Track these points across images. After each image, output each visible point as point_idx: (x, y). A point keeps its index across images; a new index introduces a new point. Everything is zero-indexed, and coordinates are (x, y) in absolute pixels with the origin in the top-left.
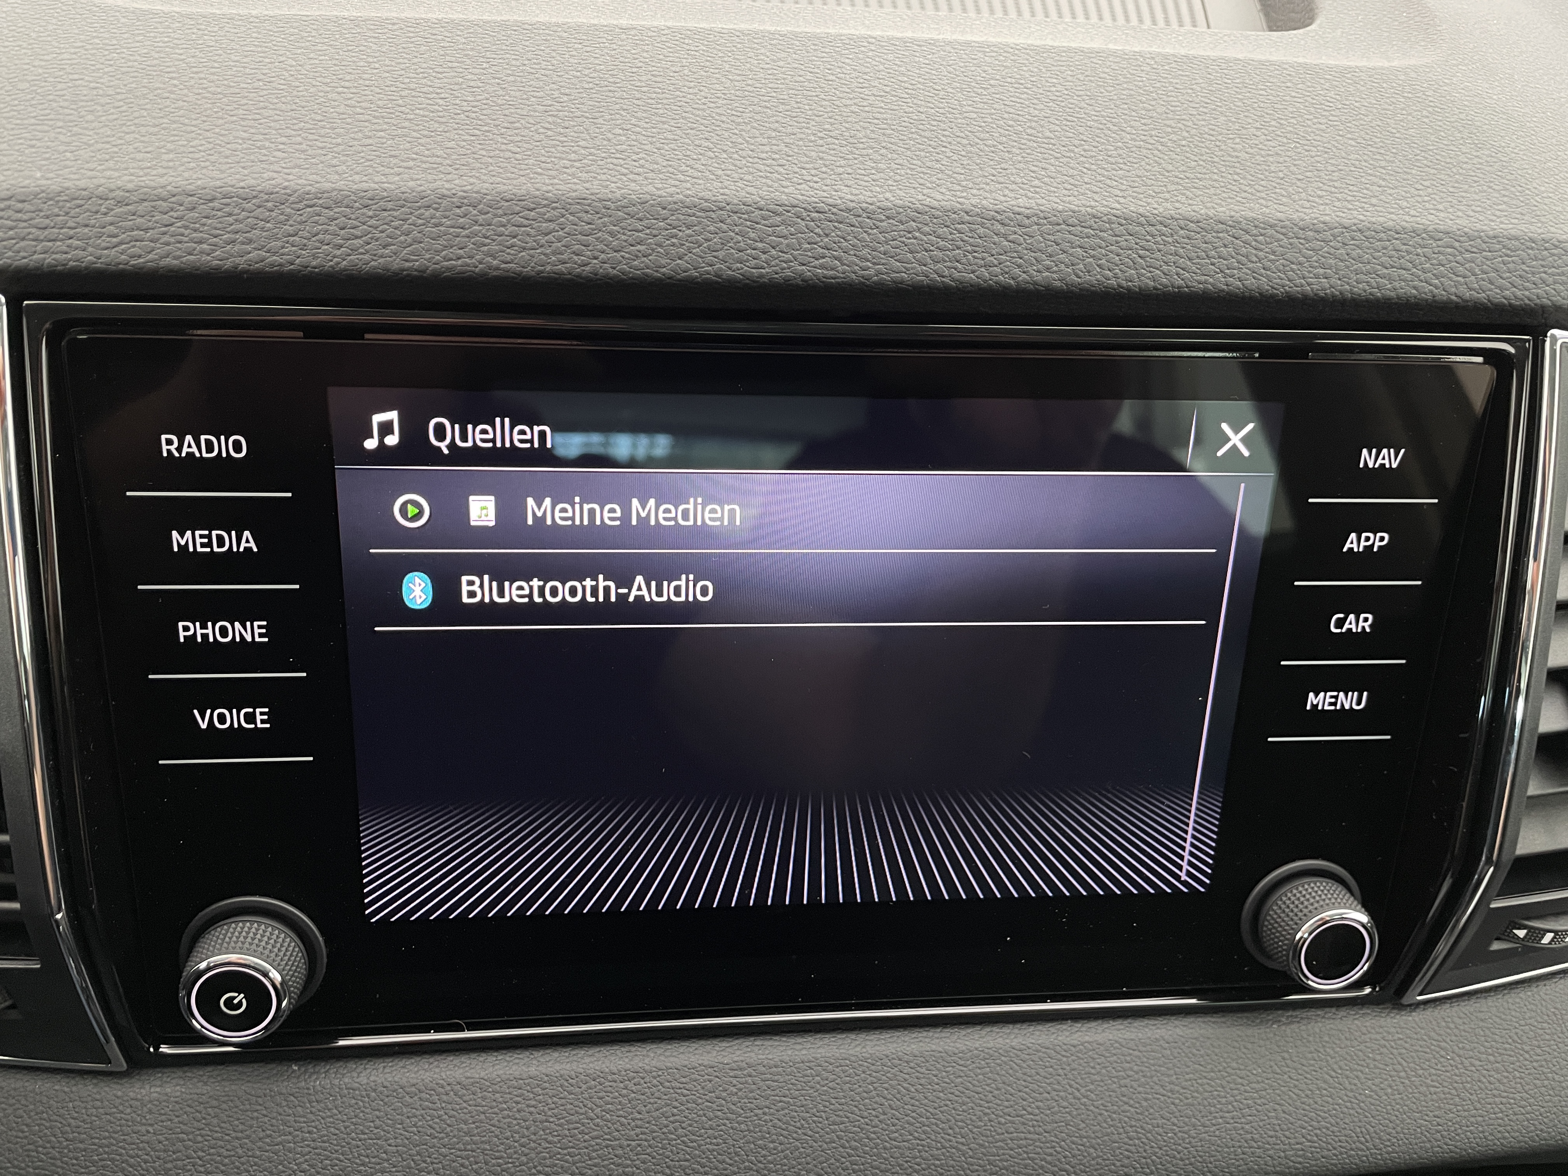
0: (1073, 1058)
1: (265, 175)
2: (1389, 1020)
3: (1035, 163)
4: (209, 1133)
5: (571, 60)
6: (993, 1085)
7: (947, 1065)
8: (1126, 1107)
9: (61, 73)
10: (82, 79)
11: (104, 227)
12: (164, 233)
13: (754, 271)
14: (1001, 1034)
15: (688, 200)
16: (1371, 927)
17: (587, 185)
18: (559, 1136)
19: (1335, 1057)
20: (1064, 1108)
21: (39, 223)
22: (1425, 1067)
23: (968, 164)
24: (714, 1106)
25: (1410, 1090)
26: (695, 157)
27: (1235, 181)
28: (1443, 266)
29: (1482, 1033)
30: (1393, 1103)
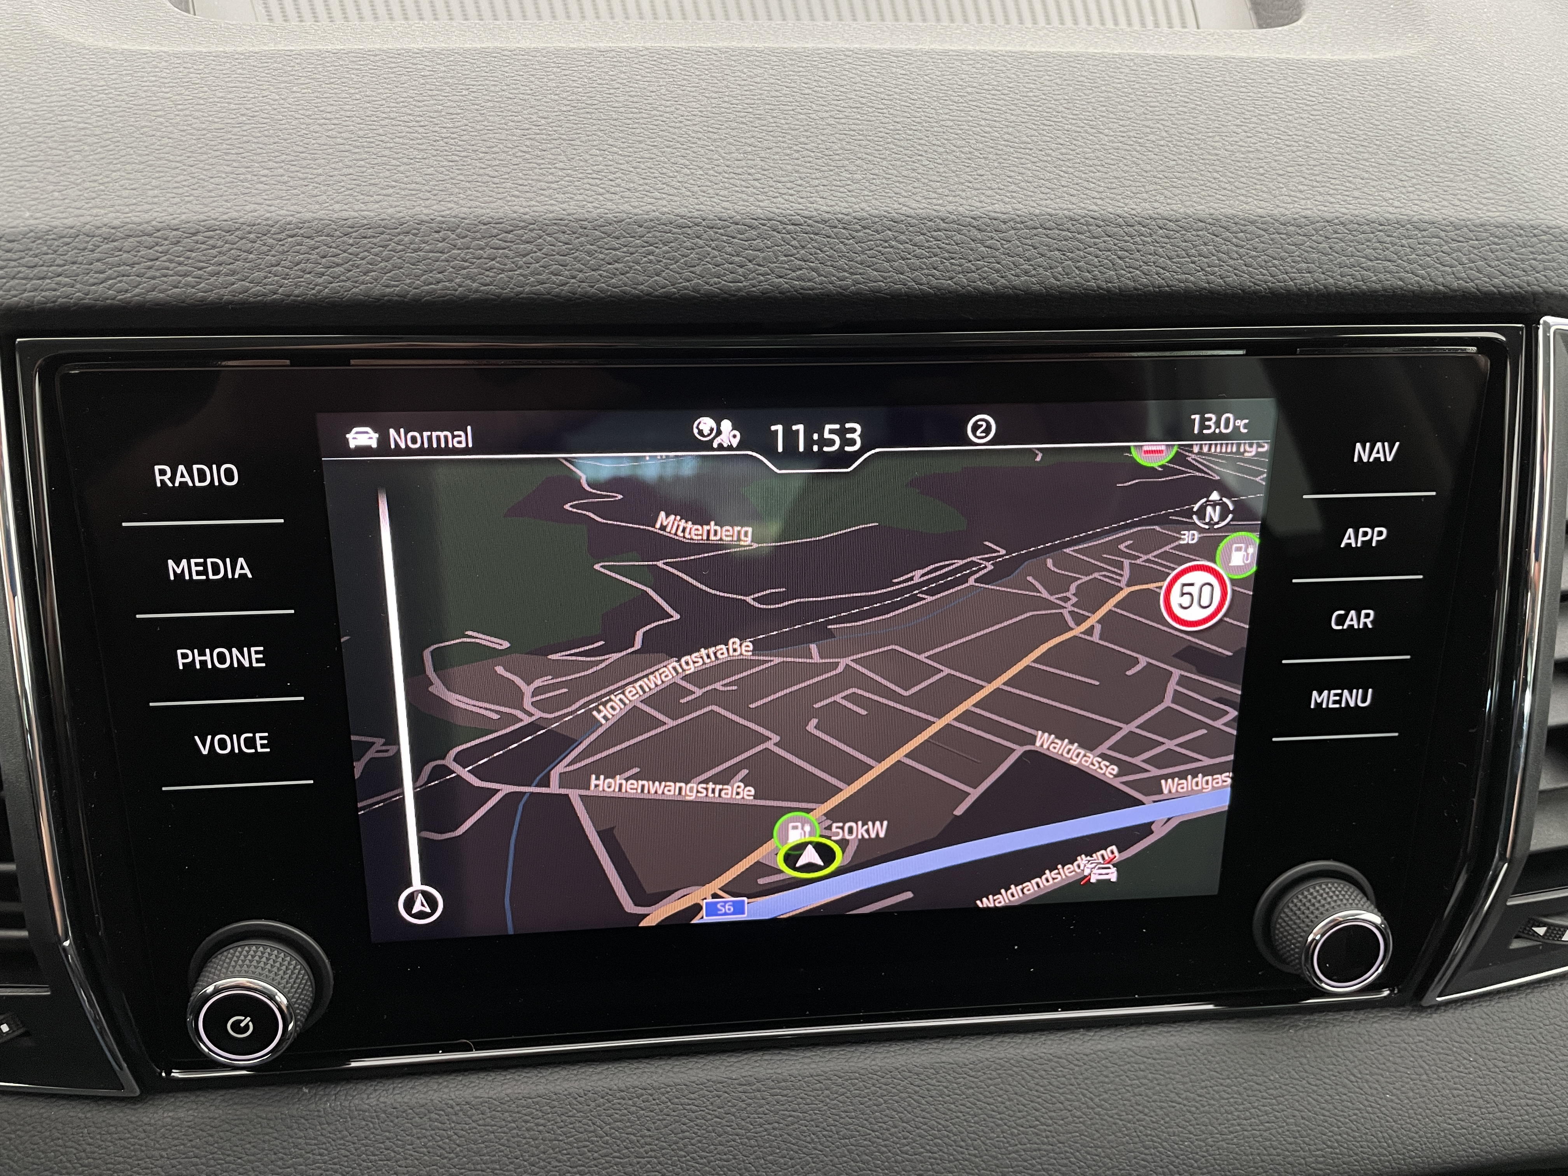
1: (247, 208)
3: (1012, 168)
4: (221, 1156)
5: (549, 84)
6: (1005, 1096)
7: (958, 1076)
8: (1141, 1116)
9: (51, 115)
10: (71, 120)
11: (92, 264)
12: (150, 268)
13: (731, 285)
14: (1012, 1044)
15: (664, 217)
16: (1385, 929)
17: (564, 206)
18: (568, 1154)
19: (1354, 1062)
20: (1078, 1118)
21: (28, 261)
22: (1448, 1069)
23: (945, 172)
24: (723, 1122)
25: (1433, 1094)
26: (671, 174)
27: (1215, 179)
28: (1429, 256)
29: (1505, 1034)
30: (1415, 1106)
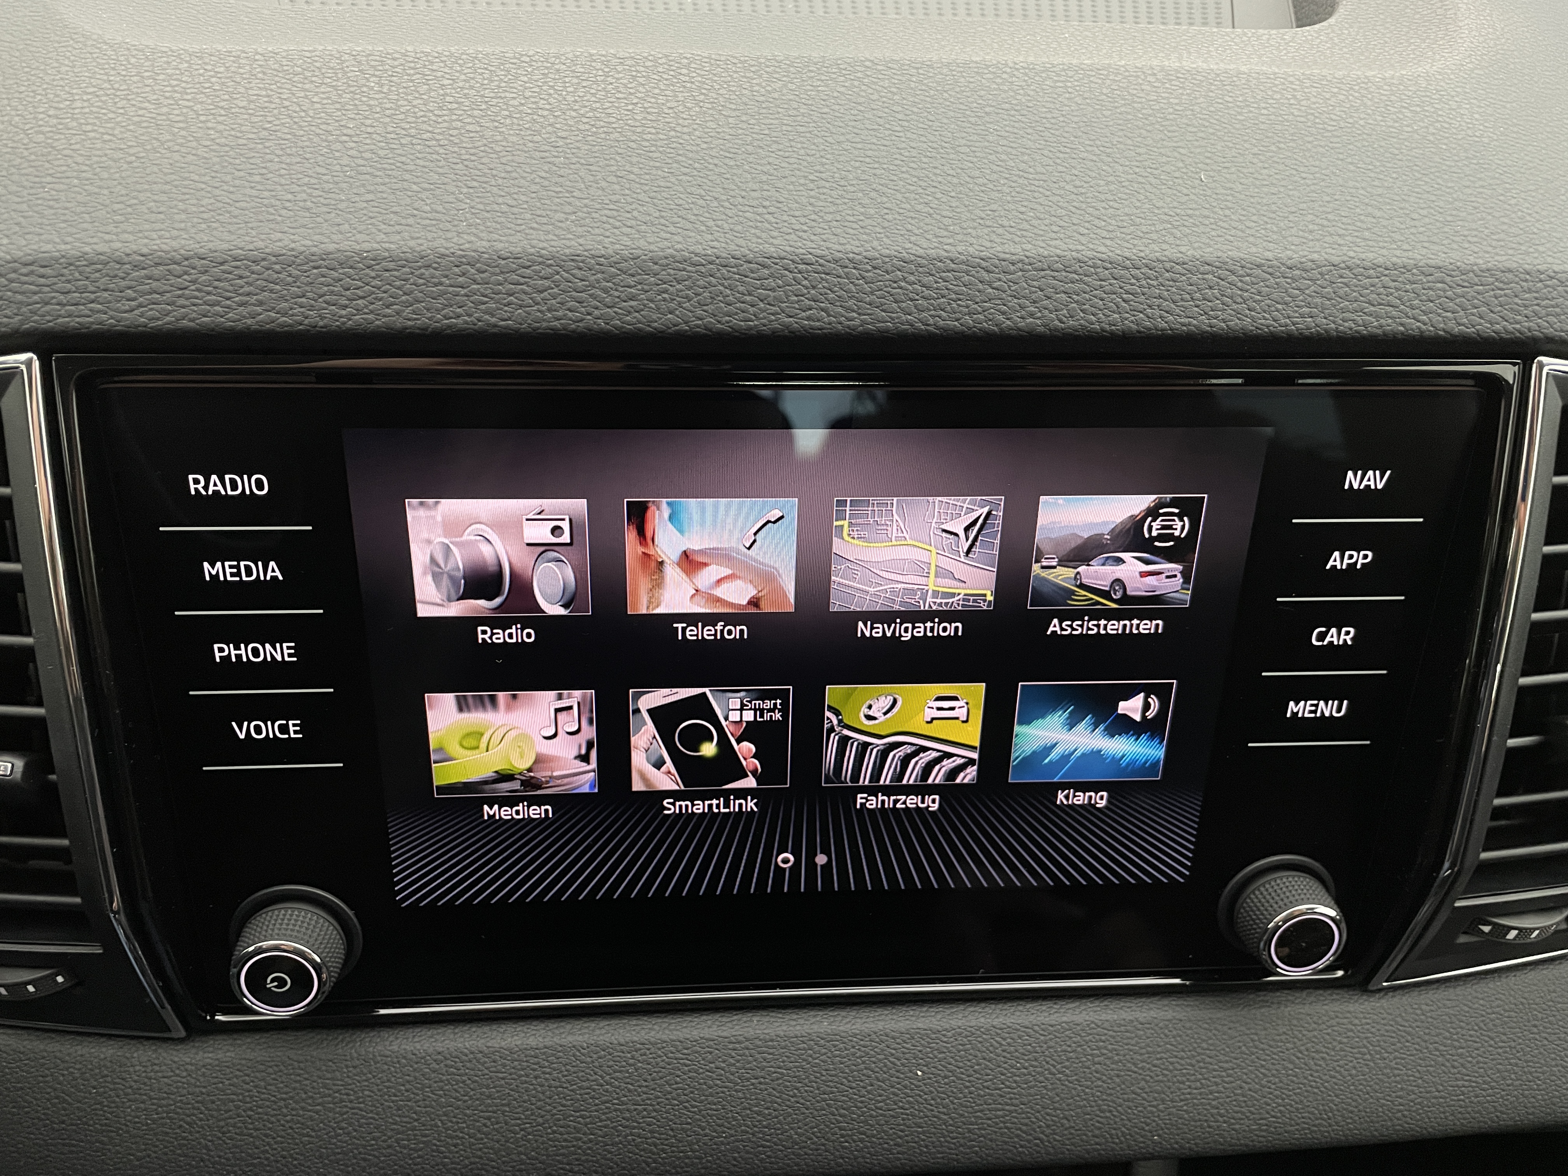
0: (1051, 1036)
2: (1357, 1005)
